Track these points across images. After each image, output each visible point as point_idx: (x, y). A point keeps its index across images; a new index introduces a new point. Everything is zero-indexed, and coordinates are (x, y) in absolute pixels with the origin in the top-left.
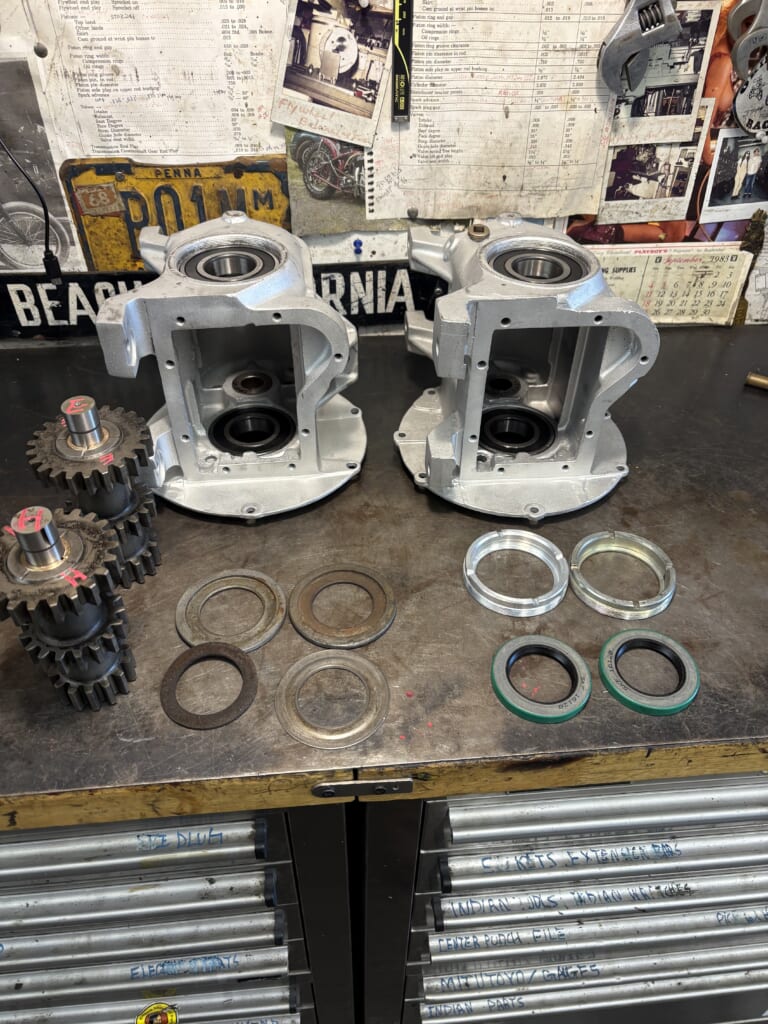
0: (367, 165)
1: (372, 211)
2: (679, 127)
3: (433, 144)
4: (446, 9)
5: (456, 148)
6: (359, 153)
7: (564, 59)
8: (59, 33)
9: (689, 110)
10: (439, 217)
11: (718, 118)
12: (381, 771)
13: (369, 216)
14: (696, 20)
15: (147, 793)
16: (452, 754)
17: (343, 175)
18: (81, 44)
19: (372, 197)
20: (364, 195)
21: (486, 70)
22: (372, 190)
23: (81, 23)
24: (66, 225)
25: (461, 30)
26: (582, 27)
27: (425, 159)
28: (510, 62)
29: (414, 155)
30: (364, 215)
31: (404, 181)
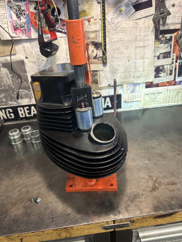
0: (98, 75)
1: (100, 85)
2: (168, 61)
3: (113, 69)
4: (114, 42)
5: (118, 69)
6: (96, 72)
7: (141, 49)
8: (31, 53)
9: (170, 57)
11: (177, 58)
12: (121, 220)
13: (100, 86)
14: (169, 38)
15: (58, 231)
16: (140, 214)
18: (35, 55)
19: (100, 82)
20: (98, 82)
21: (123, 53)
22: (100, 80)
23: (36, 51)
24: (31, 94)
25: (117, 45)
26: (144, 42)
27: (111, 73)
28: (128, 50)
29: (109, 72)
30: (98, 86)
31: (107, 78)
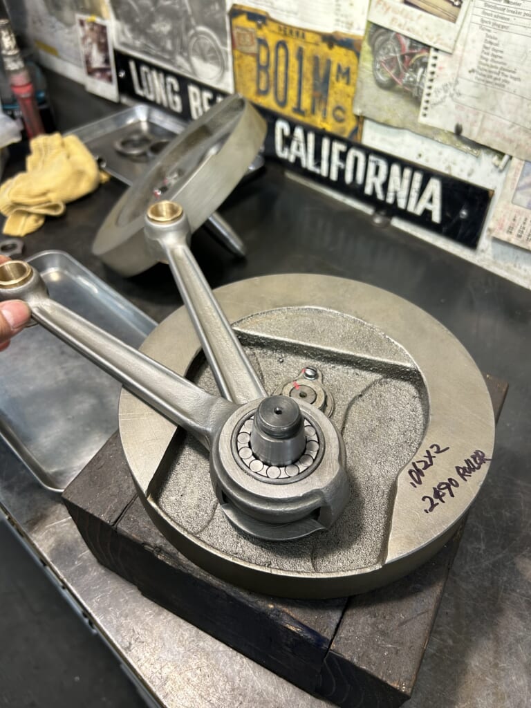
0: (430, 68)
1: (425, 115)
3: (494, 64)
6: (425, 54)
10: (481, 141)
13: (422, 120)
17: (406, 71)
19: (427, 102)
20: (421, 97)
22: (429, 95)
27: (482, 78)
29: (472, 71)
30: (417, 117)
31: (459, 94)
